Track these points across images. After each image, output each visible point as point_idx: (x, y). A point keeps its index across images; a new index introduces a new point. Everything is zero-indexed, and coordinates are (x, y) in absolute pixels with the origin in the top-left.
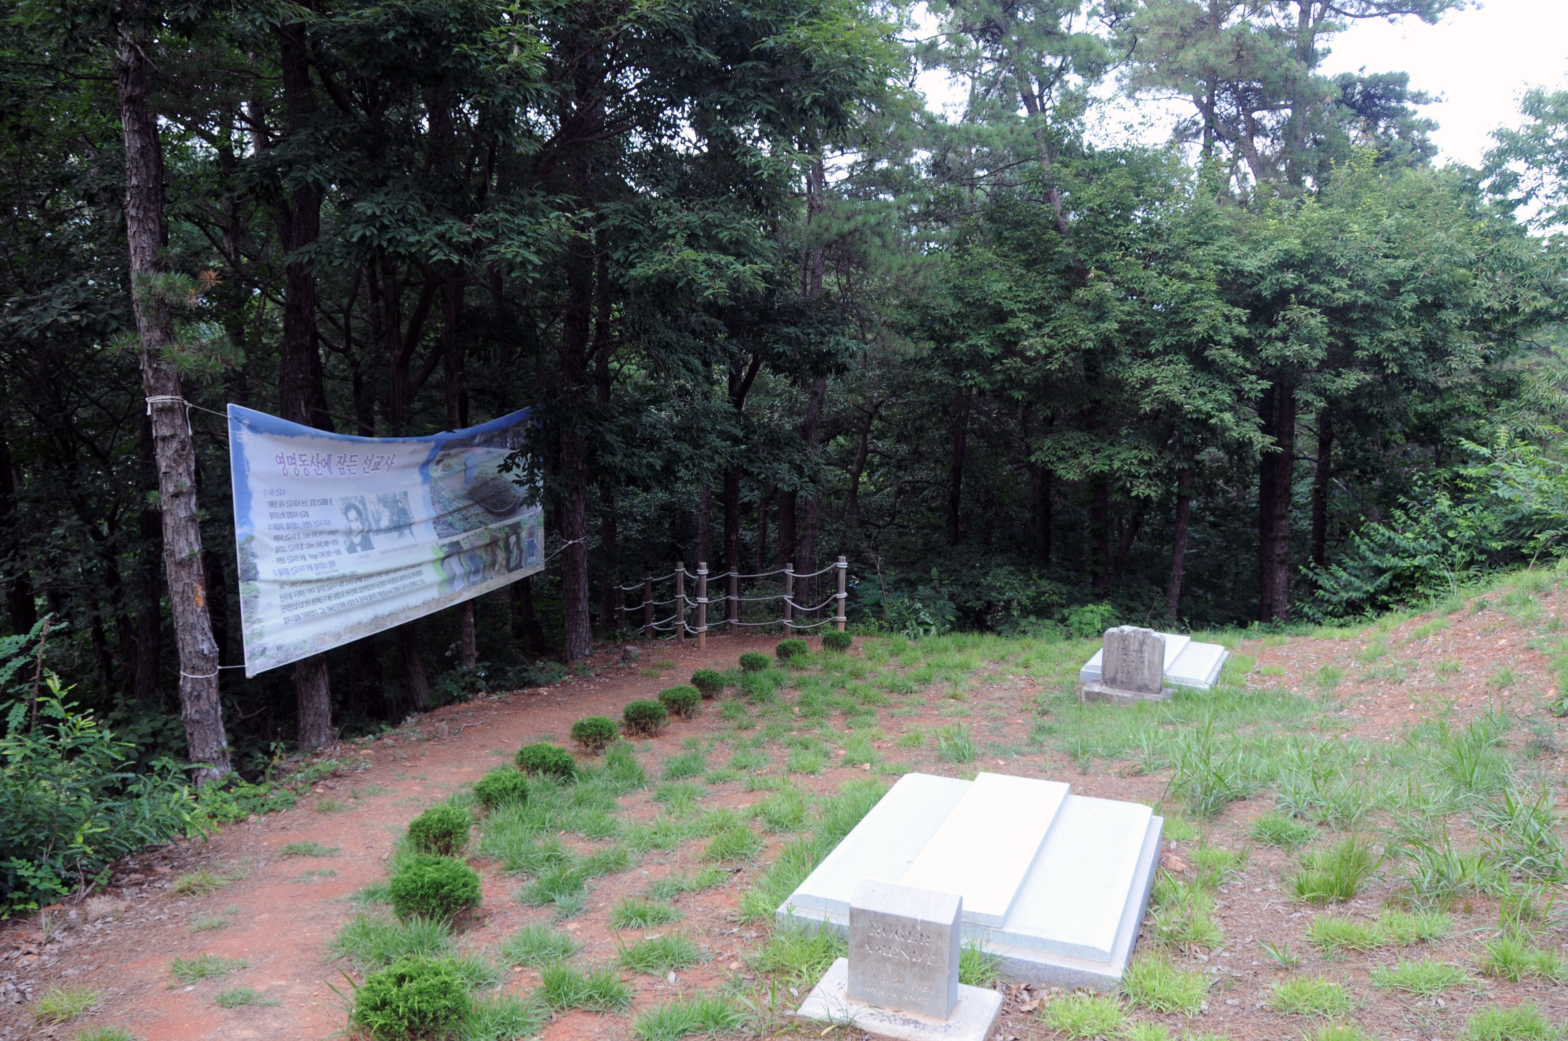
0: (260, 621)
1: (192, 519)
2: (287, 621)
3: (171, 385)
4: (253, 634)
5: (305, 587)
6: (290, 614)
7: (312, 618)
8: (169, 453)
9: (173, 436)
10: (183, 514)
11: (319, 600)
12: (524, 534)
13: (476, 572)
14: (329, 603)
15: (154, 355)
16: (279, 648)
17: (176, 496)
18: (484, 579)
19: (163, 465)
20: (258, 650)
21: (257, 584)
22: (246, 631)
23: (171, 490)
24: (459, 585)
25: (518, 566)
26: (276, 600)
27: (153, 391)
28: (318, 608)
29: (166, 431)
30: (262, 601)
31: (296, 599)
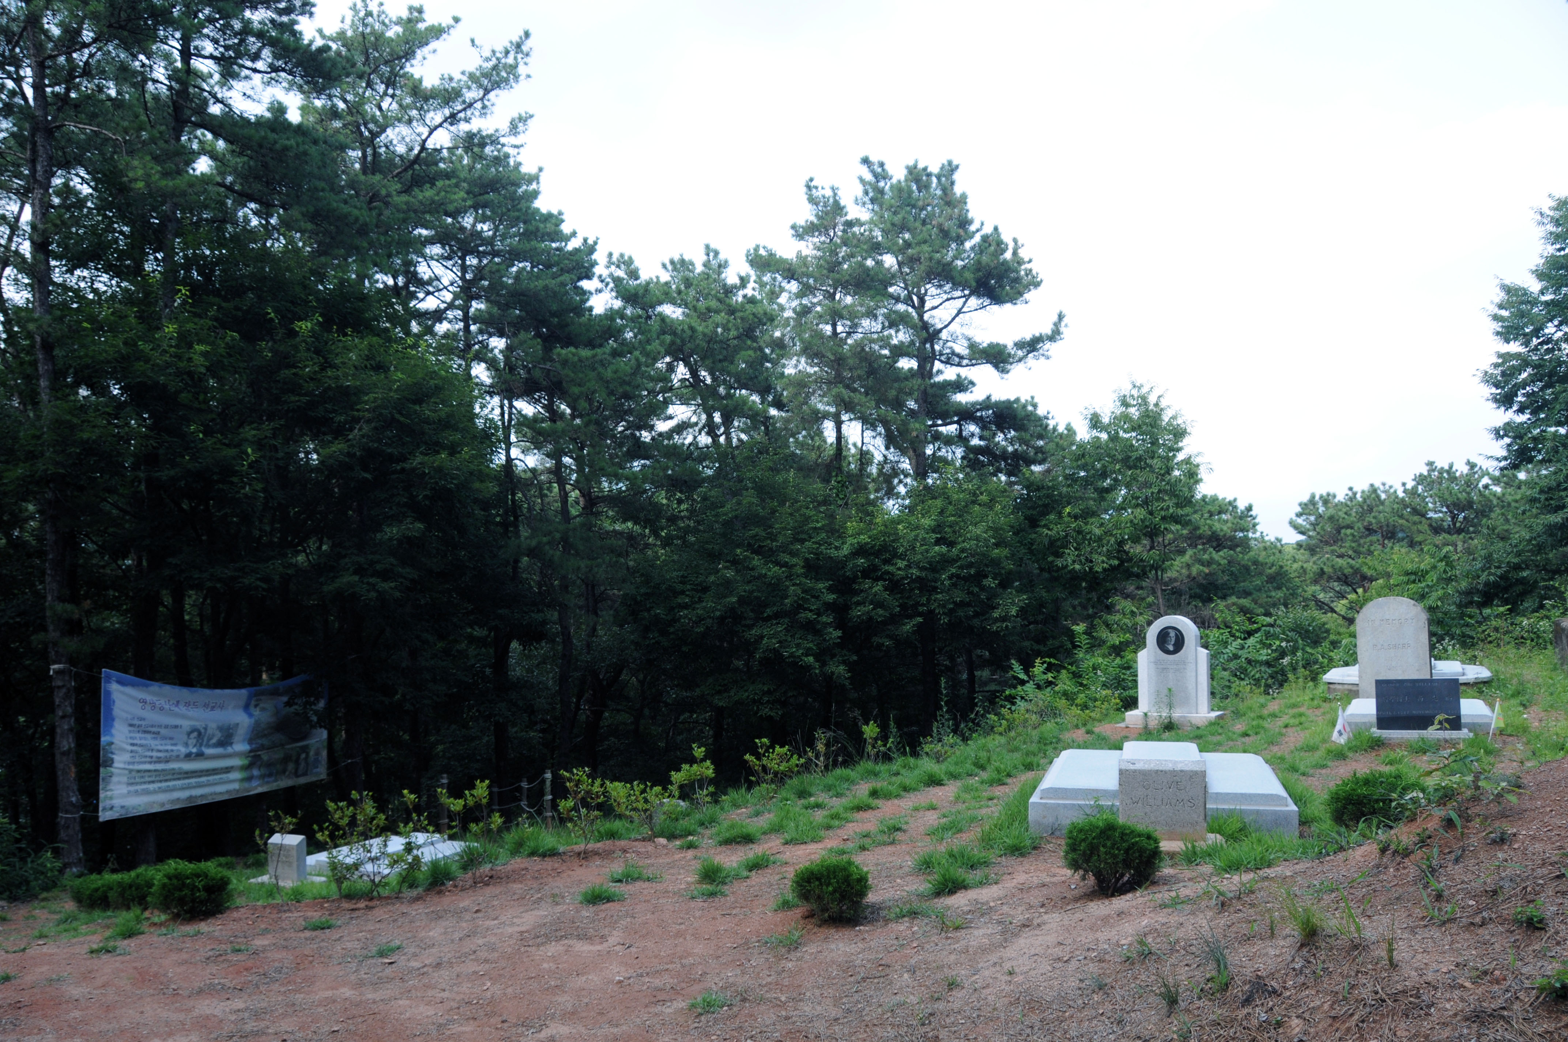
0: (111, 790)
1: (71, 730)
2: (129, 792)
3: (64, 659)
4: (106, 797)
5: (147, 774)
6: (132, 788)
7: (147, 792)
8: (61, 695)
9: (63, 686)
10: (66, 727)
11: (153, 782)
12: (312, 753)
13: (270, 775)
14: (159, 785)
15: (55, 644)
16: (122, 807)
17: (63, 717)
18: (276, 781)
19: (57, 701)
20: (108, 806)
21: (112, 769)
22: (102, 795)
23: (60, 714)
24: (254, 783)
25: (305, 774)
26: (125, 779)
27: (55, 663)
28: (151, 787)
29: (59, 683)
30: (115, 779)
31: (138, 780)
